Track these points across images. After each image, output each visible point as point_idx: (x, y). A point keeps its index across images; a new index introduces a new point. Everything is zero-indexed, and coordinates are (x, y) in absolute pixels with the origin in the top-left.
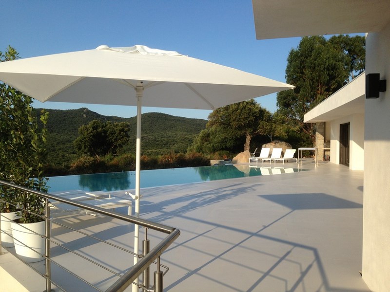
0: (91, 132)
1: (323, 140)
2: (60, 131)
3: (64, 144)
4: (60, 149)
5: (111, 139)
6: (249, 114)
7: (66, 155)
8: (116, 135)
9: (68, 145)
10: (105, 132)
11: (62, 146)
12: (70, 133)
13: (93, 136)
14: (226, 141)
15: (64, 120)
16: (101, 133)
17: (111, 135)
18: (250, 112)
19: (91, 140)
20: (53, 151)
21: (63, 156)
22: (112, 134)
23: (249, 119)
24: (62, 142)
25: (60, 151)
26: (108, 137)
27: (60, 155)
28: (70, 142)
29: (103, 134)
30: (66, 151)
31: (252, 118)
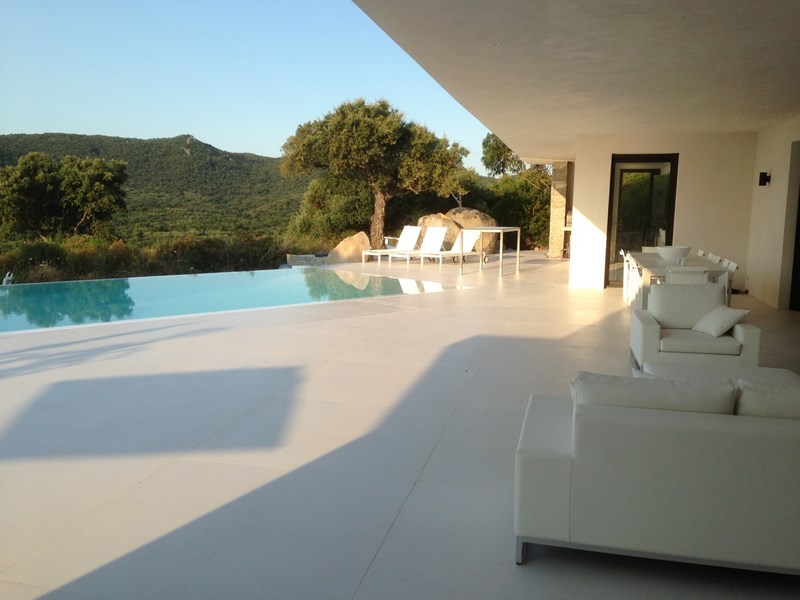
0: (16, 181)
1: (564, 208)
2: (139, 182)
3: (146, 210)
4: (137, 221)
5: (73, 199)
6: (368, 141)
7: (146, 234)
8: (83, 189)
9: (153, 212)
10: (56, 182)
11: (141, 215)
12: (157, 188)
13: (21, 190)
14: (355, 209)
15: (146, 160)
16: (45, 184)
17: (70, 190)
18: (372, 134)
19: (18, 202)
20: (123, 224)
21: (141, 235)
22: (75, 188)
23: (370, 153)
24: (141, 206)
25: (137, 224)
26: (63, 193)
27: (135, 232)
28: (158, 206)
29: (50, 187)
30: (148, 226)
31: (375, 150)
